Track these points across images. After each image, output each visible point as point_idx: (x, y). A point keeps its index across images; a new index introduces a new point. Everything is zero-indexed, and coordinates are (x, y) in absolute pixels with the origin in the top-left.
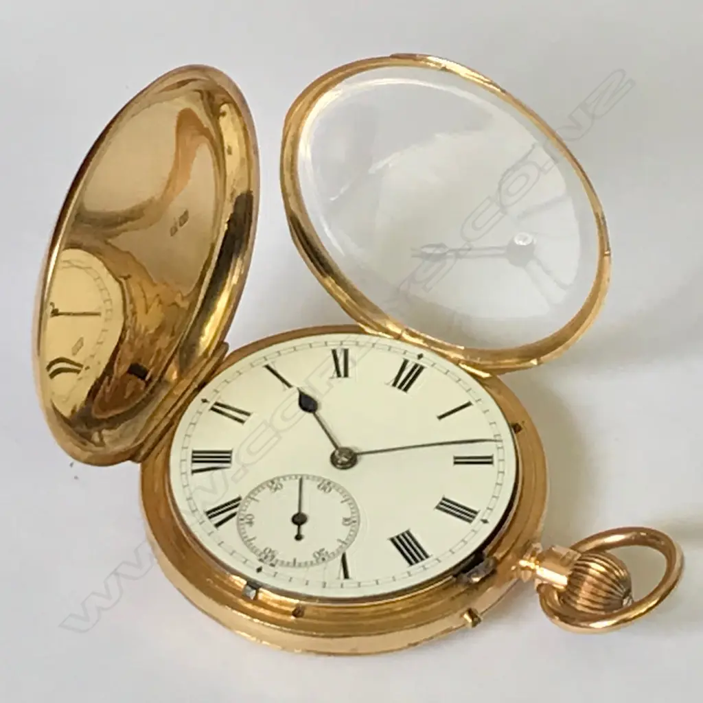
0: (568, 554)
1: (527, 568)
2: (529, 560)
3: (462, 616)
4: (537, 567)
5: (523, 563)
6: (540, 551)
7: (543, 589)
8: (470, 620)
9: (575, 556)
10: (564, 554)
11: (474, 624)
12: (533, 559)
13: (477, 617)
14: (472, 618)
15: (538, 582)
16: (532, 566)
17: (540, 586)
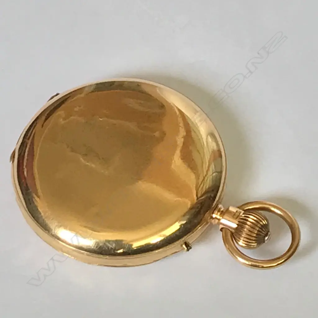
0: (237, 211)
1: (216, 218)
2: (217, 214)
3: (182, 246)
4: (221, 218)
5: (214, 216)
6: (222, 210)
7: (224, 230)
8: (186, 248)
9: (240, 212)
10: (235, 211)
11: (188, 250)
12: (219, 213)
13: (189, 246)
14: (187, 247)
15: (221, 226)
16: (218, 217)
17: (222, 228)
